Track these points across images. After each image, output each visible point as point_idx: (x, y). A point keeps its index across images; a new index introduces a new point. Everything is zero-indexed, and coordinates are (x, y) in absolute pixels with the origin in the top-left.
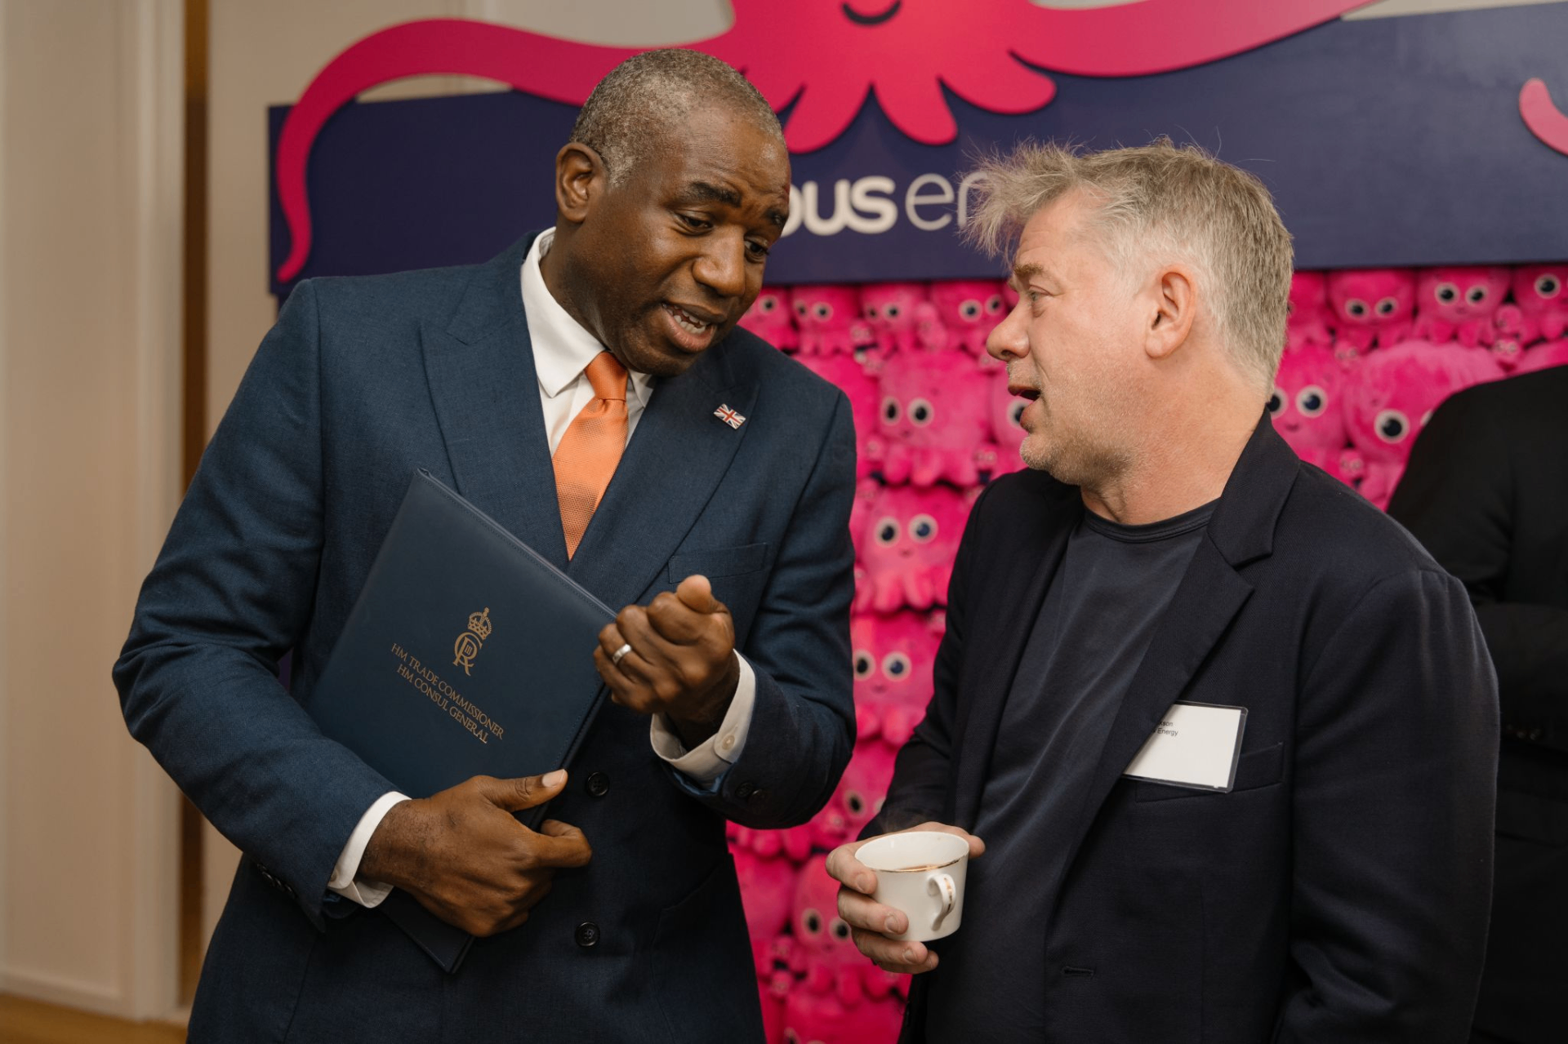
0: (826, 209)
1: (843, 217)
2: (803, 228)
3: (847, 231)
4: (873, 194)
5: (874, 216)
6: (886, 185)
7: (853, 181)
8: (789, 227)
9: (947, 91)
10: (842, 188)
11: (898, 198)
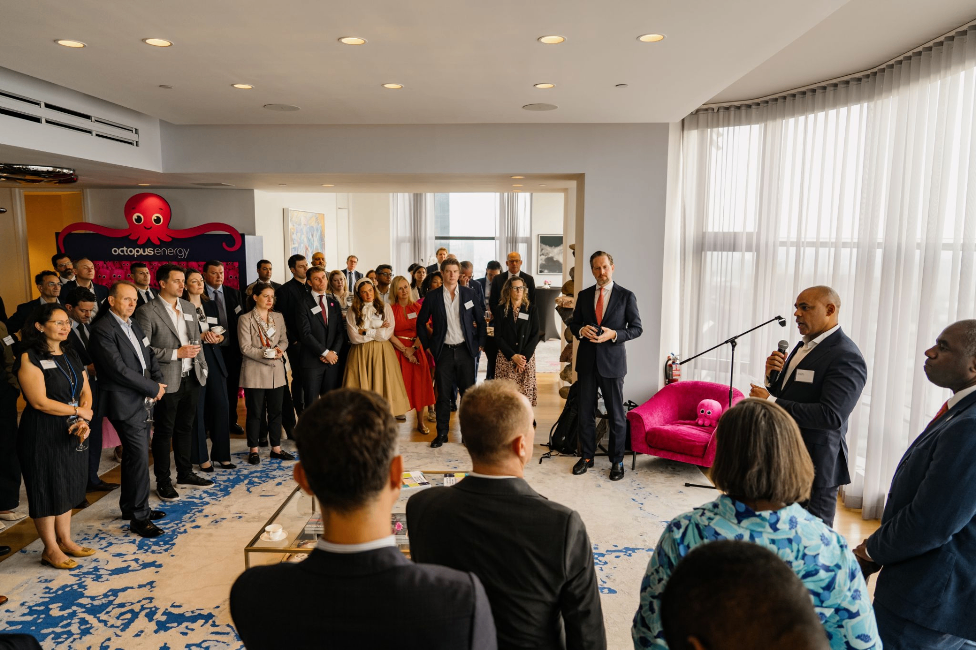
0: (144, 252)
1: (146, 253)
2: (137, 255)
3: (147, 254)
4: (150, 250)
5: (151, 253)
6: (152, 249)
7: (148, 248)
8: (136, 256)
9: (159, 239)
10: (146, 249)
11: (154, 251)
